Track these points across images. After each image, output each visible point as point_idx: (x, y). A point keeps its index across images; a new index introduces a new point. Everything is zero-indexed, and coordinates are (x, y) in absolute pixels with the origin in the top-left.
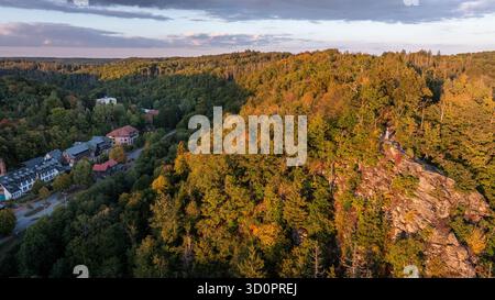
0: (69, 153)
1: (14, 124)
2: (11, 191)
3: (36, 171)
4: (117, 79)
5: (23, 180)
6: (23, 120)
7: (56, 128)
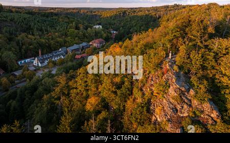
0: (69, 49)
1: (53, 35)
2: (41, 63)
3: (53, 55)
4: (107, 17)
5: (47, 59)
6: (57, 34)
7: (69, 37)
